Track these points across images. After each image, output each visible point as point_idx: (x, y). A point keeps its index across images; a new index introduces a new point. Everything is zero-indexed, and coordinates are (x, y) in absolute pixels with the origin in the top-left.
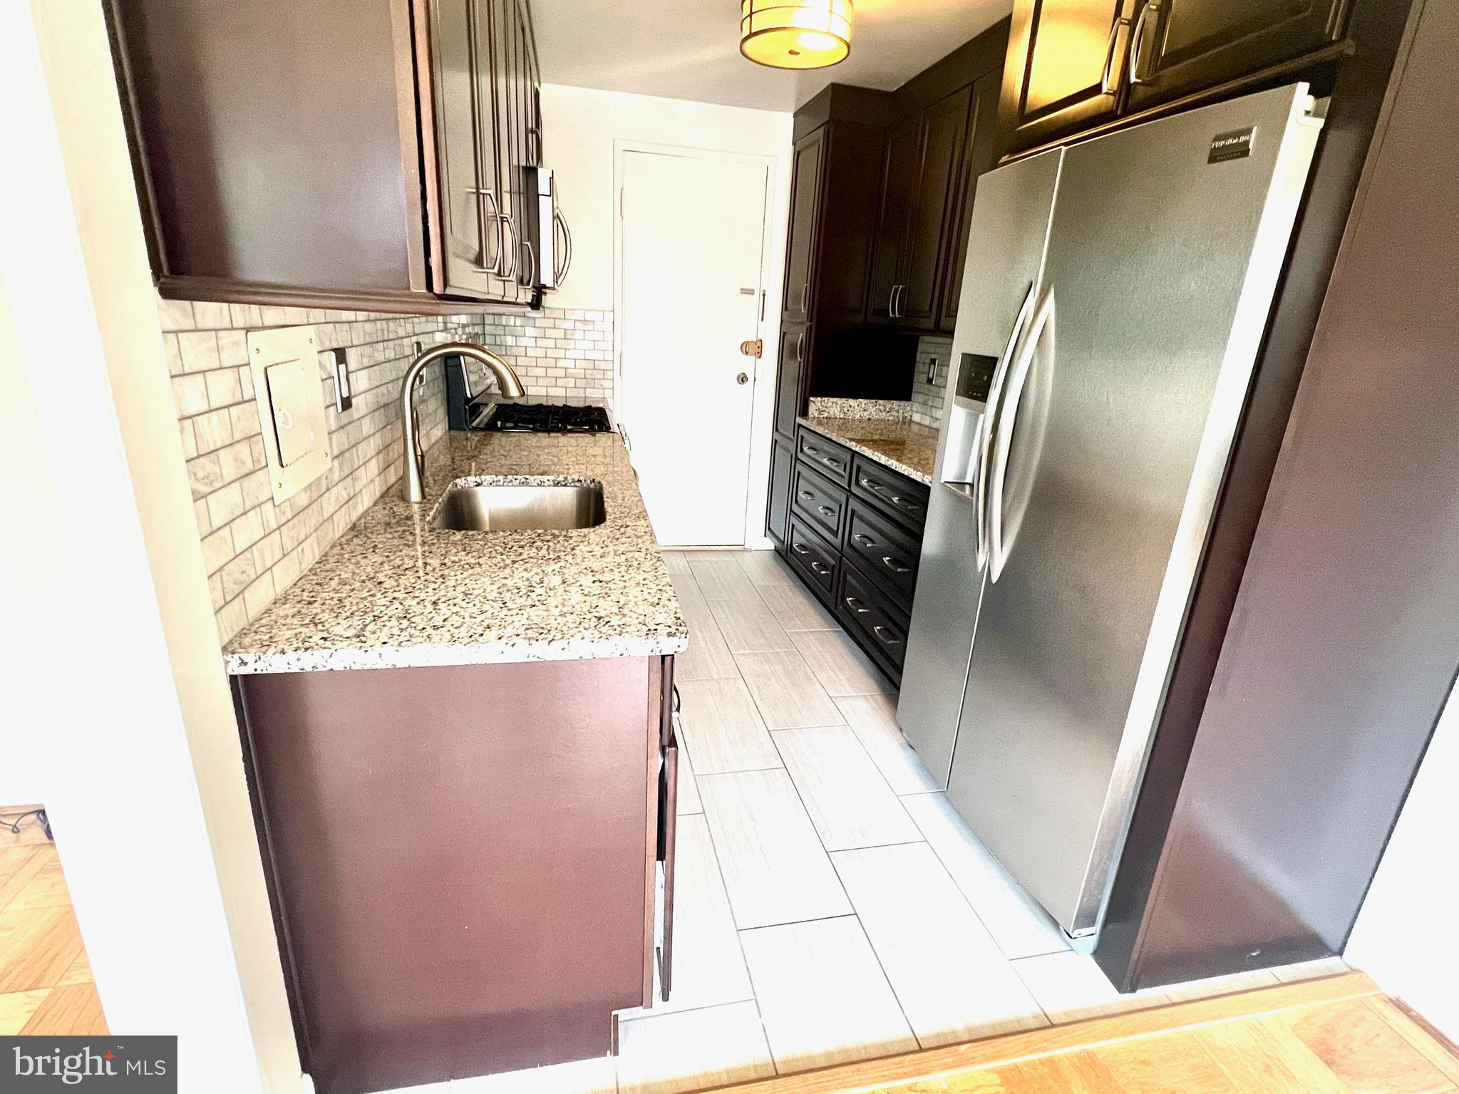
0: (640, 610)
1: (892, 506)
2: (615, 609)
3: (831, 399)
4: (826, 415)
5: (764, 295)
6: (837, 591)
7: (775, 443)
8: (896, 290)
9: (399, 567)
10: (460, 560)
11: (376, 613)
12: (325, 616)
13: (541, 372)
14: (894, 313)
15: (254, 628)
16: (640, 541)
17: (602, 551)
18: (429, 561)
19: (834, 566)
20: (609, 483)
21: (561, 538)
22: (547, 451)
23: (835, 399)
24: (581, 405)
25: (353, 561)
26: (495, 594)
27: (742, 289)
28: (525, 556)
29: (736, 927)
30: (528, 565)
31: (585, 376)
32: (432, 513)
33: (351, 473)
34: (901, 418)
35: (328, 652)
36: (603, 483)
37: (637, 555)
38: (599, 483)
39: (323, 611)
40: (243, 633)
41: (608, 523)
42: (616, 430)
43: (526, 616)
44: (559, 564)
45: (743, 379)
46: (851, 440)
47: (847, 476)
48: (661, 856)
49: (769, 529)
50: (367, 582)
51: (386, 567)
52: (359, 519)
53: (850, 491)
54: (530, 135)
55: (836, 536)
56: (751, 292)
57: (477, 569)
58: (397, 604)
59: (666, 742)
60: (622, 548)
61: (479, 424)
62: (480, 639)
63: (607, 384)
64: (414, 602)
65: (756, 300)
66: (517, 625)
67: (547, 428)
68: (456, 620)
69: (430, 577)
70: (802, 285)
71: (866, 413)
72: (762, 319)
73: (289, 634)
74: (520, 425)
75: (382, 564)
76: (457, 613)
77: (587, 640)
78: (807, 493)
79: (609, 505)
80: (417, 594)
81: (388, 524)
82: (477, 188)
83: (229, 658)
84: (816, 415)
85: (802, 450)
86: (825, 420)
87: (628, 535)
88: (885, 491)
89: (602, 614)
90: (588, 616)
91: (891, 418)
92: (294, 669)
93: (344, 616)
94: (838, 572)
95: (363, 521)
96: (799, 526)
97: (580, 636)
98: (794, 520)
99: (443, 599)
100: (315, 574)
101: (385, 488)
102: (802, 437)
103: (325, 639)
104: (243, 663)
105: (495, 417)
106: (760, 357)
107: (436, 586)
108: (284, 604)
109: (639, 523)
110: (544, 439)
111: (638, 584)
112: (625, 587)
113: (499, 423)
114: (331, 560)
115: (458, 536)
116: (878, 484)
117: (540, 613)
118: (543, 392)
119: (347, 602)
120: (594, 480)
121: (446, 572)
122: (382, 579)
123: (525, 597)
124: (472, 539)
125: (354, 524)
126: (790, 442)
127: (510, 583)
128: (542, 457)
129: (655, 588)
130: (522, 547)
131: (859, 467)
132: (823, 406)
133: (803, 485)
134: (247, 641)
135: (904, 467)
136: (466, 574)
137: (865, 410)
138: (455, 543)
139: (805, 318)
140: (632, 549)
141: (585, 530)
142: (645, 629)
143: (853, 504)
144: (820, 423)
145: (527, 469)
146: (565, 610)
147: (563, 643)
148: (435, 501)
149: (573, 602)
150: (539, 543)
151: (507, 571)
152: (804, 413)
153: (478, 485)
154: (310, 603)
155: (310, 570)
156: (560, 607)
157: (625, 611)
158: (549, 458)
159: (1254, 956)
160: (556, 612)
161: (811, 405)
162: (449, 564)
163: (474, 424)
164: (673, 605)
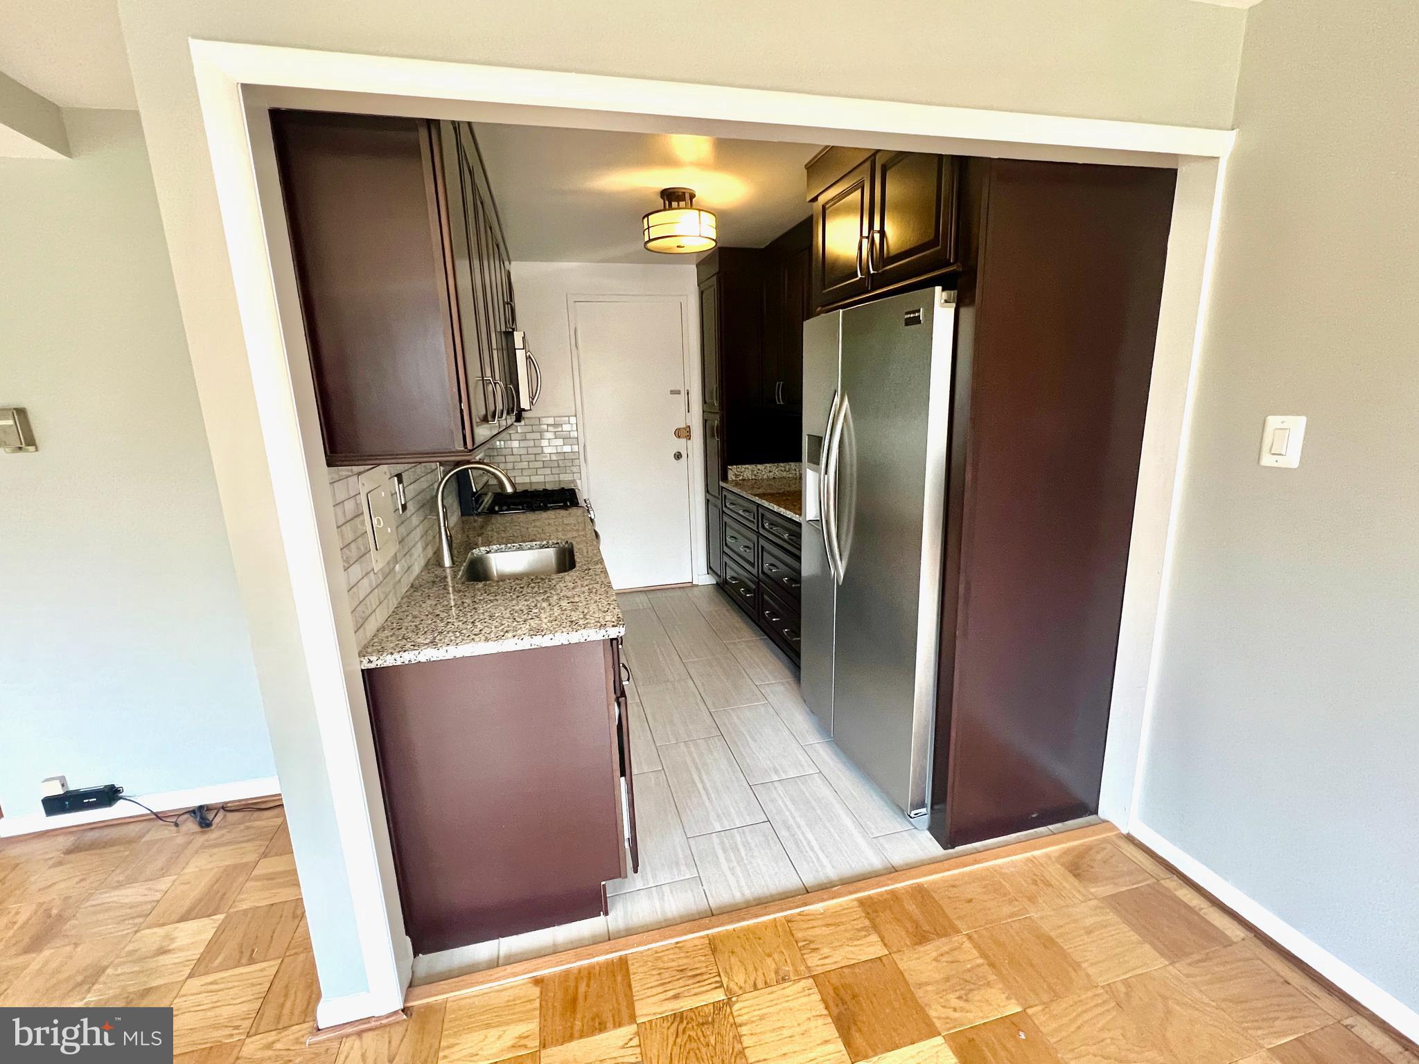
0: (596, 616)
1: (784, 540)
2: (581, 616)
3: (744, 466)
4: (741, 478)
5: (688, 394)
6: (759, 608)
7: (707, 501)
8: (779, 385)
9: (447, 605)
10: (484, 599)
11: (440, 631)
12: (410, 635)
13: (525, 465)
14: (779, 402)
15: (371, 644)
16: (597, 577)
17: (573, 585)
18: (465, 601)
19: (755, 589)
20: (577, 543)
21: (547, 580)
22: (533, 524)
23: (747, 466)
24: (557, 487)
25: (417, 605)
26: (508, 615)
27: (671, 391)
28: (524, 592)
29: (686, 836)
30: (527, 598)
31: (558, 464)
32: (460, 573)
33: (409, 551)
34: (798, 475)
35: (416, 652)
36: (574, 543)
37: (595, 586)
38: (571, 543)
39: (408, 633)
40: (366, 647)
41: (577, 568)
42: (584, 505)
43: (528, 624)
44: (546, 596)
45: (678, 456)
46: (755, 495)
47: (755, 521)
48: (623, 774)
49: (710, 567)
50: (430, 616)
51: (439, 606)
52: (414, 581)
53: (758, 532)
54: (506, 306)
55: (753, 566)
56: (678, 392)
57: (495, 603)
58: (450, 625)
59: (619, 694)
60: (586, 583)
61: (483, 510)
62: (503, 638)
63: (575, 469)
64: (460, 623)
65: (682, 398)
66: (523, 629)
67: (532, 508)
68: (487, 630)
69: (467, 609)
70: (714, 385)
71: (771, 474)
72: (689, 412)
73: (392, 645)
74: (512, 507)
75: (436, 605)
76: (487, 627)
77: (565, 633)
78: (732, 537)
79: (578, 558)
80: (461, 619)
81: (434, 582)
82: (483, 377)
83: (362, 659)
84: (734, 479)
85: (726, 506)
86: (741, 482)
87: (590, 574)
88: (780, 530)
89: (574, 619)
90: (565, 621)
91: (790, 476)
92: (399, 663)
93: (421, 633)
94: (758, 592)
95: (417, 582)
96: (730, 563)
97: (560, 631)
98: (726, 559)
99: (478, 620)
100: (397, 614)
101: (427, 560)
102: (725, 496)
103: (414, 646)
104: (370, 662)
105: (494, 502)
106: (690, 439)
107: (472, 614)
108: (384, 631)
109: (598, 566)
110: (531, 516)
111: (596, 602)
112: (588, 604)
113: (497, 508)
114: (405, 606)
115: (480, 585)
116: (776, 526)
117: (537, 622)
118: (527, 480)
119: (420, 626)
120: (567, 542)
121: (476, 606)
122: (439, 613)
123: (526, 615)
124: (490, 585)
125: (412, 584)
126: (717, 500)
127: (517, 608)
128: (530, 530)
129: (606, 603)
130: (522, 588)
131: (763, 515)
132: (738, 472)
133: (729, 532)
134: (369, 650)
135: (788, 512)
136: (489, 606)
137: (770, 472)
138: (479, 590)
139: (717, 410)
140: (592, 582)
141: (562, 574)
142: (599, 624)
143: (762, 542)
144: (737, 484)
145: (520, 538)
146: (551, 619)
147: (551, 636)
148: (461, 565)
149: (556, 614)
150: (533, 585)
151: (514, 602)
152: (724, 478)
153: (488, 552)
154: (399, 629)
155: (393, 612)
156: (548, 618)
157: (588, 617)
158: (535, 529)
159: (1034, 818)
160: (545, 621)
161: (730, 472)
162: (477, 601)
163: (479, 511)
164: (617, 610)
